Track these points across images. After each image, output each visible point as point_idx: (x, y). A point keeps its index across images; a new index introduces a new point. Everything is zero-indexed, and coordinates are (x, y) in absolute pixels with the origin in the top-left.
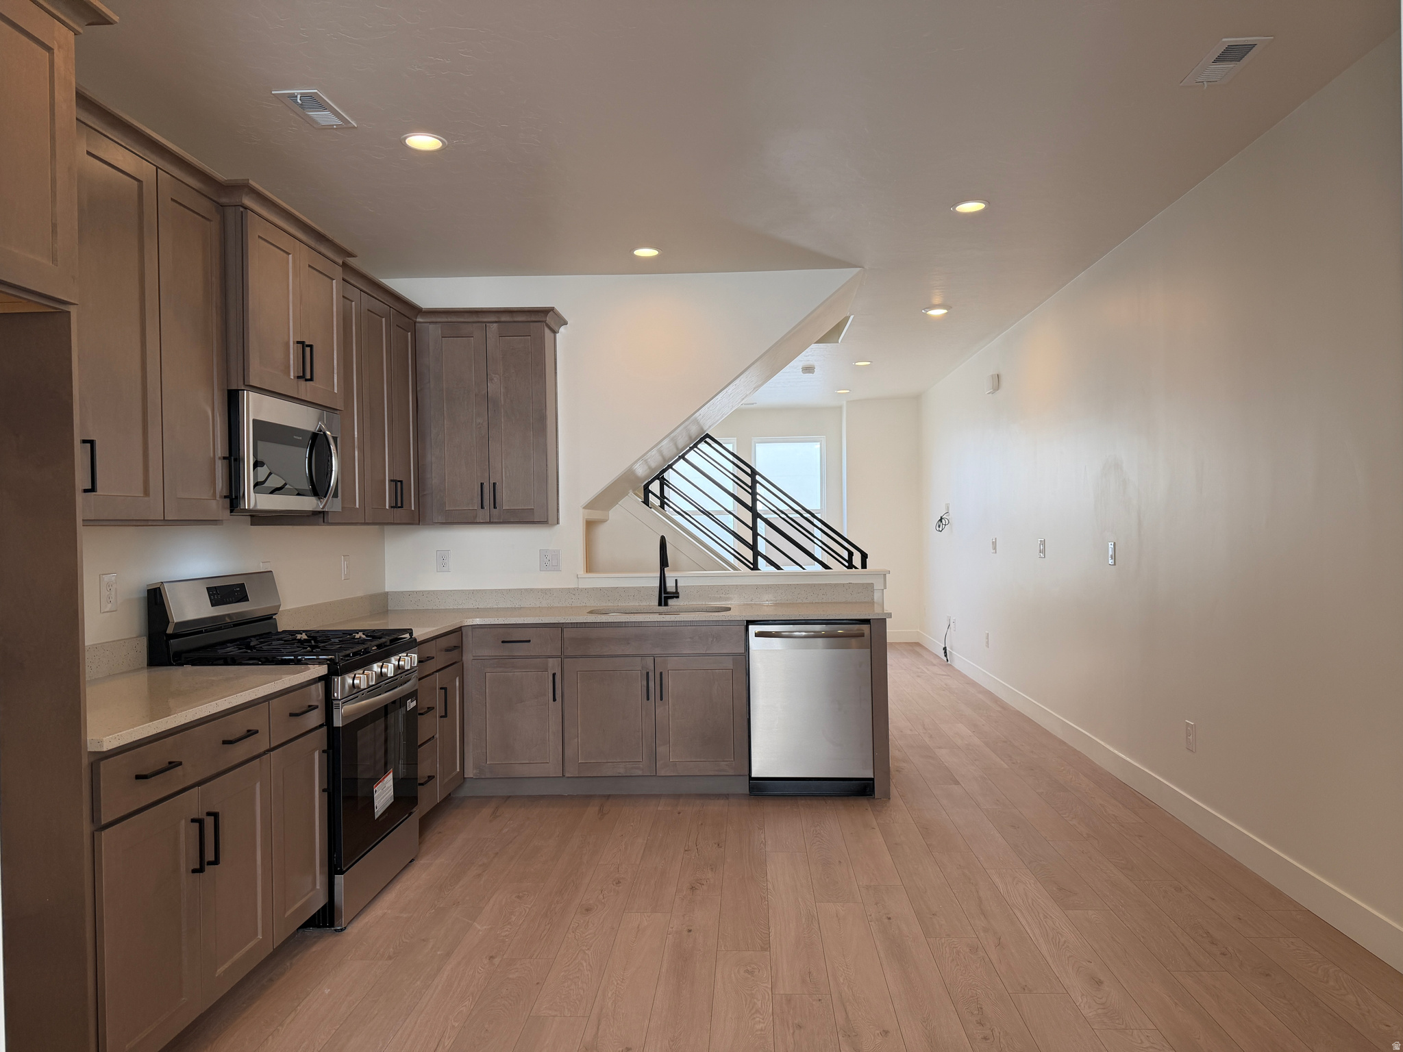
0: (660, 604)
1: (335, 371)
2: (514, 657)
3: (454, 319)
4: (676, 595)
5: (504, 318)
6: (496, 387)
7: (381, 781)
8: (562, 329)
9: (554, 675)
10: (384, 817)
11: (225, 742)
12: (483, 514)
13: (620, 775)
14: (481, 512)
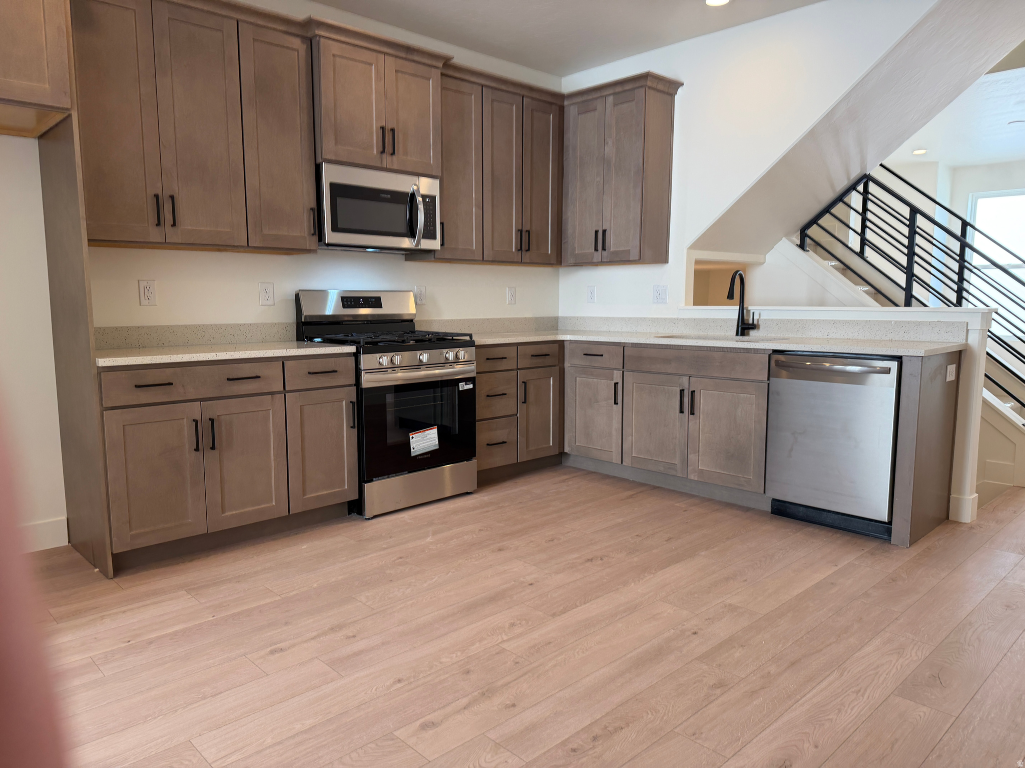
0: (737, 334)
1: (431, 147)
2: (594, 367)
3: (585, 98)
4: (754, 327)
5: (618, 89)
6: (610, 150)
7: (420, 432)
8: (680, 91)
9: (616, 384)
10: (422, 457)
11: (228, 379)
12: (597, 256)
13: (660, 471)
14: (596, 253)
